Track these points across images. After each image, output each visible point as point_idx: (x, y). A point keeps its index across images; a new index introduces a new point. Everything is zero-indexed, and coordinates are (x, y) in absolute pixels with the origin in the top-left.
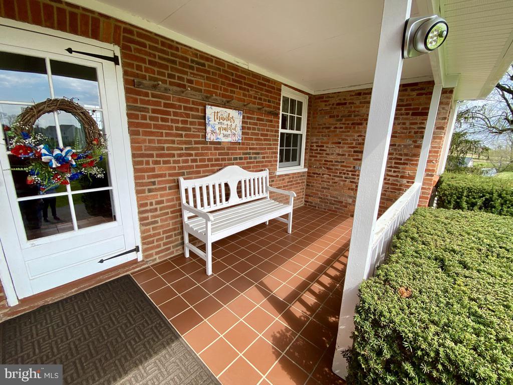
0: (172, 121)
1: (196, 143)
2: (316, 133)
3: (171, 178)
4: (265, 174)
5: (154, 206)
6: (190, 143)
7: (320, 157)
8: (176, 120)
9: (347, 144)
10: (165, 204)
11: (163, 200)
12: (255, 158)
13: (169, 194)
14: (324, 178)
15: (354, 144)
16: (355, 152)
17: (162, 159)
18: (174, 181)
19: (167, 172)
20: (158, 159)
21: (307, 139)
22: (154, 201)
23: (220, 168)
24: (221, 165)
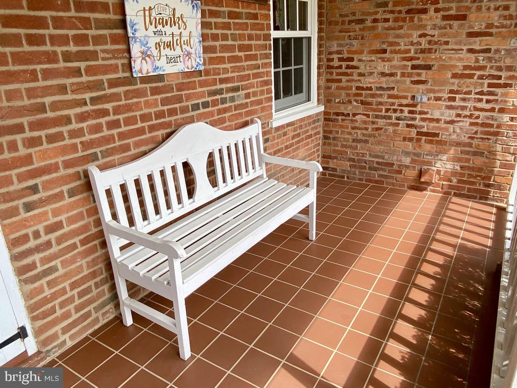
0: (54, 40)
1: (113, 84)
2: (337, 34)
3: (71, 171)
4: (255, 130)
5: (44, 238)
6: (98, 86)
7: (348, 81)
8: (61, 36)
9: (399, 52)
10: (66, 229)
11: (61, 222)
12: (232, 99)
13: (71, 207)
14: (356, 121)
15: (412, 51)
16: (414, 67)
17: (43, 133)
18: (77, 176)
19: (60, 160)
20: (36, 134)
21: (320, 46)
22: (41, 228)
23: (169, 130)
24: (169, 125)
